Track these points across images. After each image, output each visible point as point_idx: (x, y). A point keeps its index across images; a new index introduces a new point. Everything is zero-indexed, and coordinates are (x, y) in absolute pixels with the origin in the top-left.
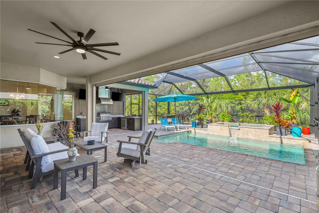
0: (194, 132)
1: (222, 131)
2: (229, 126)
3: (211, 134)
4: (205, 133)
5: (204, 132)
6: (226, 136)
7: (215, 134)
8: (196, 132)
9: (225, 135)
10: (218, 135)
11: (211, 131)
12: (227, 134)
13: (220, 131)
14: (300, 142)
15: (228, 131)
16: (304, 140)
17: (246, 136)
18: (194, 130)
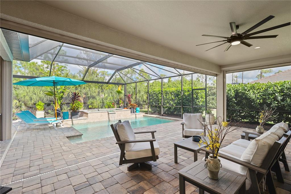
0: (71, 123)
1: (102, 117)
3: (92, 121)
4: (86, 122)
5: (85, 121)
6: (106, 120)
7: (96, 121)
8: (74, 123)
9: (104, 120)
10: (98, 121)
11: (92, 119)
12: (107, 119)
14: (142, 115)
15: (107, 116)
16: (144, 114)
17: (119, 117)
18: (71, 121)
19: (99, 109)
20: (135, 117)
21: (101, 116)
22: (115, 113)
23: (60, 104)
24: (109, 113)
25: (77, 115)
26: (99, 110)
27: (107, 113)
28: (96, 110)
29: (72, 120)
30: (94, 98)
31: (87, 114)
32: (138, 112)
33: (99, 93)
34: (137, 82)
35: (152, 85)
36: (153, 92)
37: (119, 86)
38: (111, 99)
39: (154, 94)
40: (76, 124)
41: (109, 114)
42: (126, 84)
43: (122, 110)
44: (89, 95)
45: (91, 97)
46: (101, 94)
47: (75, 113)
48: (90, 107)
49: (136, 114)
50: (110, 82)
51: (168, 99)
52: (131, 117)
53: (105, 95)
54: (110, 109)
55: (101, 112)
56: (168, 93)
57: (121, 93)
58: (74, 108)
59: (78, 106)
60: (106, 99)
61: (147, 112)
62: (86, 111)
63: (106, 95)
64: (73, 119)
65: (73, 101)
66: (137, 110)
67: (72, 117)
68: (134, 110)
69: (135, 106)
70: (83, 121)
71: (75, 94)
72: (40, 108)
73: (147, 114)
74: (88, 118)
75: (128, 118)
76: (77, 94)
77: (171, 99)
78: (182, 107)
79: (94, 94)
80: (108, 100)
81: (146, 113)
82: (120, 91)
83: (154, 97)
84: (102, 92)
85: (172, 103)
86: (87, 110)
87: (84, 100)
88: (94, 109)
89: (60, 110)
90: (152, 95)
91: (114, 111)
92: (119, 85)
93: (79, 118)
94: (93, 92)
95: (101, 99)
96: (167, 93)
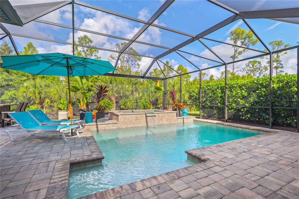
0: (96, 129)
1: (137, 121)
2: (146, 114)
3: (124, 127)
4: (115, 128)
5: (114, 126)
7: (129, 126)
8: (99, 129)
9: (141, 125)
10: (133, 127)
11: (124, 124)
12: (144, 124)
13: (136, 120)
14: (192, 119)
15: (145, 119)
16: (194, 118)
17: (161, 122)
18: (95, 126)
19: (134, 110)
20: (183, 122)
21: (137, 119)
22: (155, 116)
23: (86, 103)
24: (148, 115)
25: (104, 117)
26: (133, 112)
27: (144, 115)
28: (130, 111)
29: (97, 125)
30: (127, 97)
31: (117, 116)
32: (186, 115)
33: (132, 92)
34: (182, 75)
35: (193, 83)
36: (207, 87)
37: (157, 82)
38: (146, 99)
39: (208, 89)
40: (102, 130)
41: (146, 116)
42: (166, 79)
43: (163, 112)
44: (121, 95)
45: (124, 96)
46: (135, 93)
47: (101, 114)
48: (122, 107)
49: (183, 118)
50: (146, 76)
51: (234, 96)
52: (176, 122)
53: (139, 94)
54: (147, 110)
55: (136, 113)
56: (233, 87)
57: (161, 90)
58: (99, 108)
59: (107, 105)
60: (140, 99)
61: (198, 116)
62: (116, 112)
63: (141, 95)
64: (98, 123)
65: (99, 98)
66: (184, 112)
67: (97, 120)
68: (181, 111)
69: (182, 106)
70: (111, 127)
71: (101, 88)
72: (62, 107)
73: (199, 118)
74: (118, 122)
75: (173, 123)
76: (103, 88)
77: (240, 95)
78: (272, 108)
79: (128, 93)
80: (143, 100)
81: (197, 118)
82: (159, 87)
83: (208, 94)
84: (136, 91)
85: (242, 102)
86: (118, 111)
87: (116, 100)
88: (127, 110)
89: (86, 110)
90: (205, 92)
91: (154, 114)
92: (157, 80)
93: (106, 122)
94: (126, 91)
95: (135, 99)
96: (231, 88)
